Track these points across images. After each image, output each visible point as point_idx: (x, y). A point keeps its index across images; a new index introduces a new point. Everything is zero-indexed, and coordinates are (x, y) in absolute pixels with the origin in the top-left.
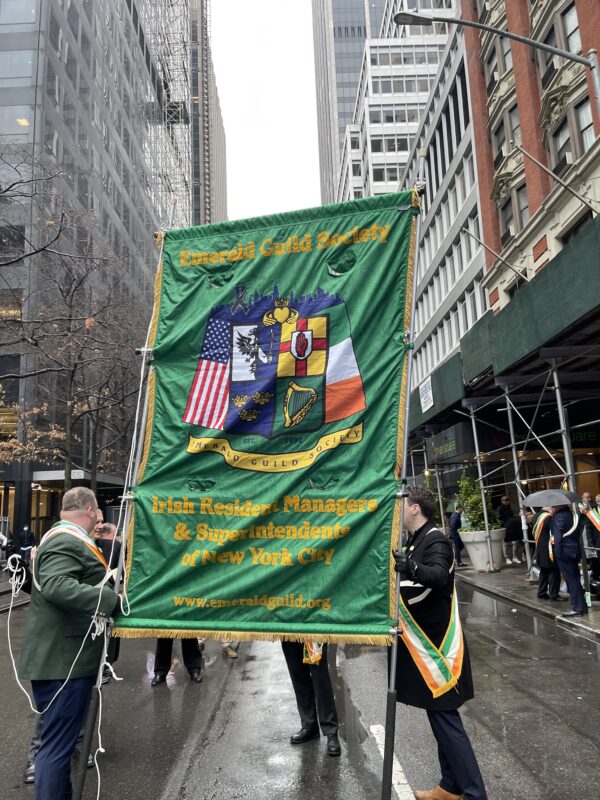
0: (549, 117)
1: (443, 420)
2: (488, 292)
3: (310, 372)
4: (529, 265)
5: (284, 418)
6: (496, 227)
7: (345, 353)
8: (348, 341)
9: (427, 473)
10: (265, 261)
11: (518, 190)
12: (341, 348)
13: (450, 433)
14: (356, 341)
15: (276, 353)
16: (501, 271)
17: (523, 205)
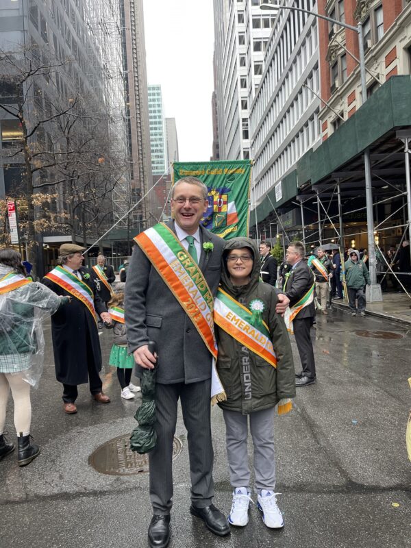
0: (360, 13)
1: (288, 206)
2: (322, 123)
3: (222, 211)
4: (345, 108)
5: (216, 224)
6: (329, 79)
7: (233, 206)
8: (233, 202)
9: (278, 236)
10: (208, 176)
11: (342, 57)
12: (231, 204)
13: (290, 214)
14: (236, 201)
15: (213, 205)
16: (329, 110)
17: (345, 67)
